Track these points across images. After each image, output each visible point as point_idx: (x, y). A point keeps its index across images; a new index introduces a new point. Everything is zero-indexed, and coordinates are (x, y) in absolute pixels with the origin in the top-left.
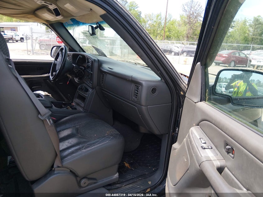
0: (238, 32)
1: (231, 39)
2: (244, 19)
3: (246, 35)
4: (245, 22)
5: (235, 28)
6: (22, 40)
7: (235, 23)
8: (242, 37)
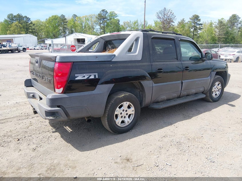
0: (205, 33)
1: (200, 40)
2: (210, 22)
3: (213, 35)
4: (211, 24)
5: (203, 30)
6: (24, 50)
7: (203, 26)
8: (209, 37)
